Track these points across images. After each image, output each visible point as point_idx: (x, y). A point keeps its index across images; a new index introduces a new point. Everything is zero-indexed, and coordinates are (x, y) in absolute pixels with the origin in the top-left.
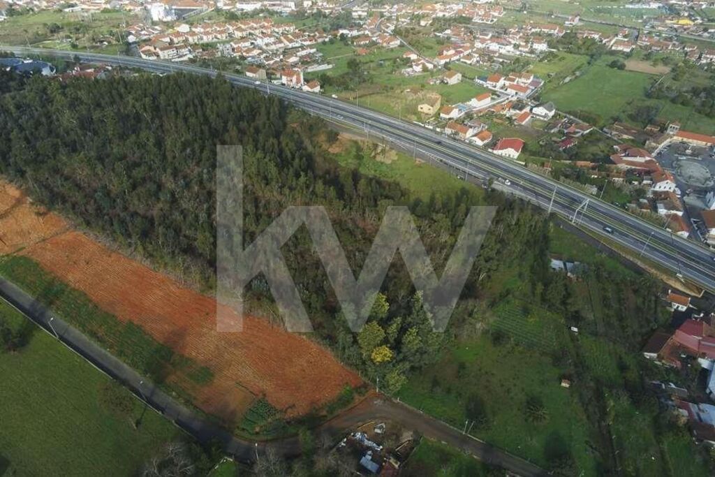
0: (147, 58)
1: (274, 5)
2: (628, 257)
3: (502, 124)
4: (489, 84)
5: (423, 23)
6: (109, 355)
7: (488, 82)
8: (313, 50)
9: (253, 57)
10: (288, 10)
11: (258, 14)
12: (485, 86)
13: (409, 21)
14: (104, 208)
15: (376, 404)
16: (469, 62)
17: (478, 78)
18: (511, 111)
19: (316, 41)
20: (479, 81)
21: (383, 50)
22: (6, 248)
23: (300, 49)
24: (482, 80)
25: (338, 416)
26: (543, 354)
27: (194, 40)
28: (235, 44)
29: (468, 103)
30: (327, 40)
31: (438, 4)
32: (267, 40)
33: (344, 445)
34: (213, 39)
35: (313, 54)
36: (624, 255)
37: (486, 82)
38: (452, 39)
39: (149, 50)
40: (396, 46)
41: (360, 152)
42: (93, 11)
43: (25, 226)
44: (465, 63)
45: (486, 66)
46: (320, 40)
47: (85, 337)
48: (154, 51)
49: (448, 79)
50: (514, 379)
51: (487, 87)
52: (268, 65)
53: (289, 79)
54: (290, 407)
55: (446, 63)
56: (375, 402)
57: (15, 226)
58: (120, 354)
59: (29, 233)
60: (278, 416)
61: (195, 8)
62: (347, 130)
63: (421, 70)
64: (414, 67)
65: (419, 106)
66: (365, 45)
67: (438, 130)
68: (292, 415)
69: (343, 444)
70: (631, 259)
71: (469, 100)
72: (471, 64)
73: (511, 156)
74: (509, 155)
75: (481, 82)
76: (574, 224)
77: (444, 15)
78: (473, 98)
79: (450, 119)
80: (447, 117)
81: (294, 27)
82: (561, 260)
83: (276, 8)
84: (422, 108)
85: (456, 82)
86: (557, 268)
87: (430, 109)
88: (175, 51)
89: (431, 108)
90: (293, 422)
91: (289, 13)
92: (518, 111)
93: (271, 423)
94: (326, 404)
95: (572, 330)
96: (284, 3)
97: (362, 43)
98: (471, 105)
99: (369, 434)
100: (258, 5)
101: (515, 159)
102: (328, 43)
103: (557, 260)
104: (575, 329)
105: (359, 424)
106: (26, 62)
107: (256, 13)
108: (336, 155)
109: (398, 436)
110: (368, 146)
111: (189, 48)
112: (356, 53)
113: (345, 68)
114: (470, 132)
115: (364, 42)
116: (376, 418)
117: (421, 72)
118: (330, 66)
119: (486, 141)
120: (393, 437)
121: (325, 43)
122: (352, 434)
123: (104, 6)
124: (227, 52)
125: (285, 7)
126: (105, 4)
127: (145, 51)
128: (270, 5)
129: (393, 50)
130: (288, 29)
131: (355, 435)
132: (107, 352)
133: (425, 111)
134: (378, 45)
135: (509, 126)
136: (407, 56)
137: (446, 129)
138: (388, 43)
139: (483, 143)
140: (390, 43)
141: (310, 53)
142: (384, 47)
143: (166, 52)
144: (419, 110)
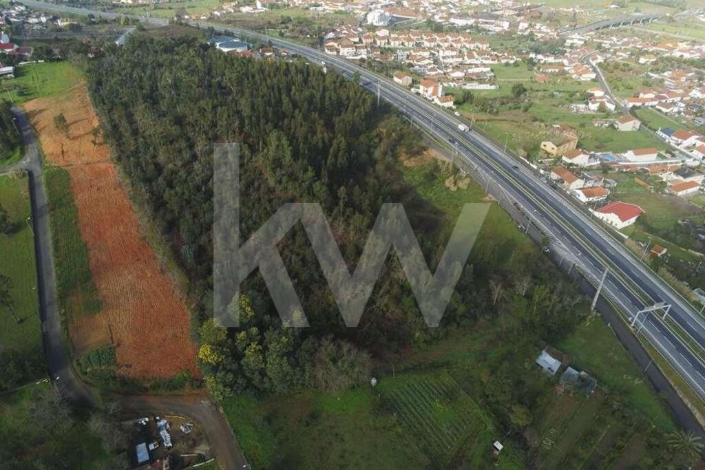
0: (329, 53)
1: (487, 23)
2: (686, 401)
3: (644, 187)
4: (672, 140)
5: (642, 60)
6: (52, 261)
7: (673, 138)
8: (485, 70)
9: (420, 66)
10: (498, 29)
11: (465, 30)
12: (667, 141)
13: (627, 56)
14: (140, 152)
15: (202, 403)
16: (664, 110)
17: (661, 131)
18: (672, 175)
19: (498, 61)
20: (661, 134)
21: (568, 82)
22: (62, 162)
23: (474, 66)
24: (665, 133)
25: (161, 395)
26: (425, 451)
27: (381, 43)
28: (414, 52)
29: (623, 154)
30: (512, 62)
31: (684, 43)
32: (448, 53)
33: (145, 424)
34: (399, 45)
35: (485, 73)
36: (681, 396)
37: (670, 136)
38: (666, 83)
39: (333, 46)
40: (589, 79)
41: (437, 172)
42: (328, 11)
43: (82, 150)
44: (660, 111)
45: (686, 119)
46: (504, 61)
47: (50, 243)
48: (337, 47)
49: (619, 124)
50: (362, 457)
51: (669, 142)
52: (429, 75)
53: (425, 89)
54: (127, 366)
55: (634, 107)
56: (203, 402)
57: (77, 148)
58: (59, 265)
59: (83, 155)
60: (112, 368)
61: (408, 17)
62: (439, 148)
63: (596, 109)
64: (590, 104)
65: (543, 143)
66: (552, 73)
67: (542, 172)
68: (122, 373)
69: (143, 422)
70: (689, 406)
71: (625, 151)
72: (666, 114)
73: (614, 224)
74: (612, 222)
75: (664, 135)
76: (633, 330)
77: (682, 56)
78: (630, 150)
79: (571, 164)
80: (569, 161)
81: (488, 46)
82: (560, 360)
83: (487, 26)
84: (545, 146)
85: (630, 130)
86: (546, 367)
87: (553, 149)
88: (354, 50)
89: (556, 148)
90: (118, 379)
91: (497, 32)
92: (681, 178)
93: (102, 370)
94: (156, 378)
95: (495, 444)
96: (498, 22)
97: (550, 70)
98: (625, 158)
99: (172, 427)
100: (471, 22)
101: (617, 229)
102: (510, 65)
103: (554, 357)
104: (499, 446)
105: (172, 413)
106: (235, 41)
107: (464, 28)
108: (407, 168)
109: (195, 444)
110: (447, 169)
111: (369, 49)
112: (534, 80)
113: (508, 92)
114: (579, 183)
115: (553, 70)
116: (189, 415)
117: (594, 110)
118: (493, 87)
119: (591, 199)
120: (191, 442)
121: (507, 64)
122: (158, 418)
123: (340, 8)
124: (401, 58)
125: (498, 26)
126: (342, 6)
127: (329, 46)
128: (483, 23)
129: (579, 83)
130: (480, 46)
131: (159, 421)
132: (52, 259)
133: (548, 149)
134: (567, 75)
135: (652, 191)
136: (592, 92)
137: (552, 173)
138: (581, 75)
139: (587, 200)
140: (583, 76)
141: (482, 72)
142: (571, 78)
143: (346, 50)
144: (542, 147)
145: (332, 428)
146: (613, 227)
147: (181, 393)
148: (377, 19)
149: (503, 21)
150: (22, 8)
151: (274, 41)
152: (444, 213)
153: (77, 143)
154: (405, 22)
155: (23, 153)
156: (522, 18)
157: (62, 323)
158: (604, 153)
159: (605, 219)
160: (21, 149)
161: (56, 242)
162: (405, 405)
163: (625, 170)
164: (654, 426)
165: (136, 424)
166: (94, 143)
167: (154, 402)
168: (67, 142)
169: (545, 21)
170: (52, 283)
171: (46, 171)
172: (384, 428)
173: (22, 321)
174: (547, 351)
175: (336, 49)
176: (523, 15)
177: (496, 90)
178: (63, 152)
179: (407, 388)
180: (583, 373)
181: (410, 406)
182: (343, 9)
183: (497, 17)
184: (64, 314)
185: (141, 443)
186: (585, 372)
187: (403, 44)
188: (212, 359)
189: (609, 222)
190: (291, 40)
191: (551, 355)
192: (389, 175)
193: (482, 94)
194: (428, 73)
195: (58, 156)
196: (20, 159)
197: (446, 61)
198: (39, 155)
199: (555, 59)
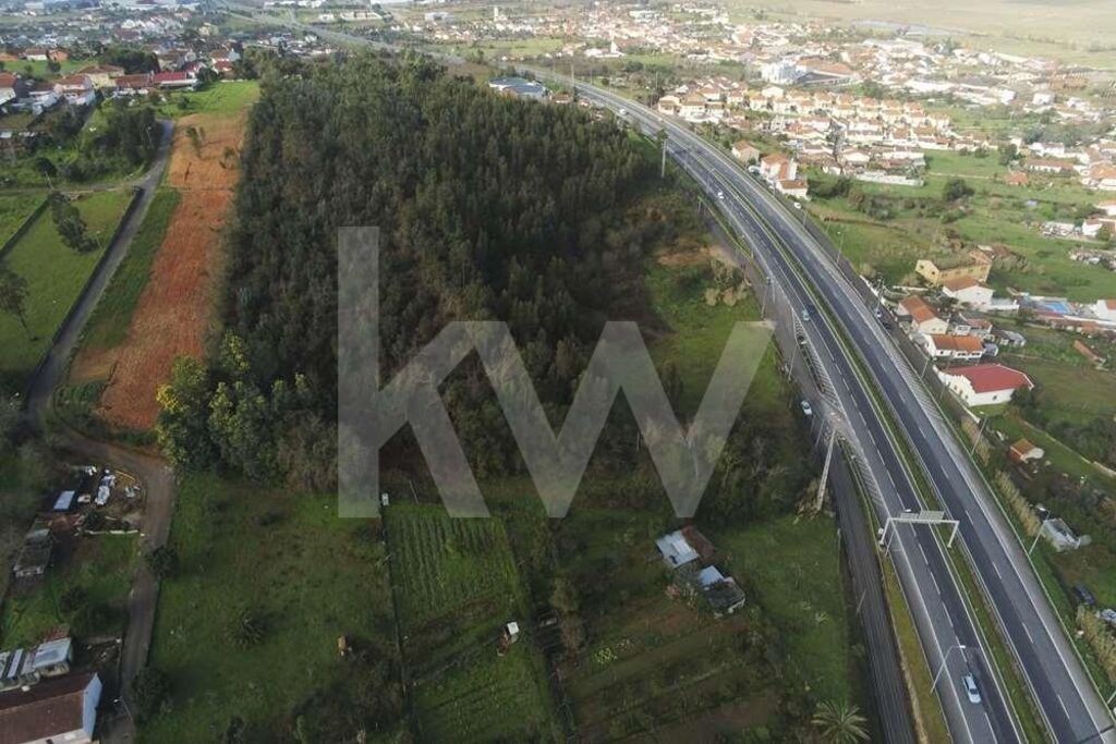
0: (662, 111)
1: (970, 90)
3: (1085, 358)
8: (914, 156)
9: (799, 141)
10: (988, 101)
11: (927, 98)
15: (164, 469)
19: (949, 145)
21: (1070, 189)
22: (181, 184)
23: (897, 149)
25: (124, 448)
27: (755, 105)
29: (1088, 305)
30: (974, 149)
32: (865, 127)
33: (91, 474)
35: (911, 160)
36: (904, 668)
39: (672, 102)
41: (704, 278)
42: (710, 61)
43: (209, 172)
46: (959, 147)
48: (678, 104)
53: (767, 166)
54: (107, 408)
56: (166, 468)
57: (204, 170)
58: (109, 290)
59: (207, 180)
60: (91, 405)
61: (837, 75)
62: (729, 247)
63: (1094, 234)
64: (1086, 224)
65: (920, 262)
66: (1041, 173)
67: (884, 301)
68: (98, 413)
69: (90, 471)
71: (1094, 300)
73: (963, 397)
74: (961, 393)
76: (879, 550)
80: (951, 295)
82: (701, 552)
83: (969, 96)
84: (922, 267)
86: (667, 554)
87: (933, 273)
88: (703, 110)
89: (938, 272)
90: (90, 419)
93: (79, 406)
94: (128, 427)
95: (509, 625)
96: (994, 90)
97: (1042, 168)
98: (1093, 312)
99: (119, 486)
100: (944, 87)
101: (966, 404)
102: (970, 153)
103: (690, 545)
104: (513, 628)
105: (125, 470)
106: (529, 84)
107: (924, 97)
108: (660, 267)
109: (130, 509)
110: (723, 277)
111: (728, 110)
112: (998, 179)
113: (937, 193)
114: (938, 326)
115: (1049, 169)
116: (141, 478)
117: (1088, 237)
118: (912, 182)
119: (947, 353)
120: (125, 507)
121: (964, 152)
122: (107, 472)
123: (733, 58)
124: (777, 127)
125: (991, 96)
126: (736, 55)
127: (665, 102)
128: (965, 90)
129: (1090, 193)
130: (933, 122)
131: (108, 475)
132: (107, 283)
133: (926, 273)
134: (1073, 178)
135: (1099, 367)
136: (1103, 208)
137: (900, 306)
138: (1100, 180)
139: (938, 353)
140: (1103, 181)
141: (907, 158)
142: (1079, 184)
143: (690, 108)
144: (918, 269)
145: (297, 537)
146: (963, 401)
147: (147, 452)
148: (776, 74)
149: (1003, 89)
150: (313, 39)
151: (590, 90)
152: (674, 332)
153: (207, 164)
154: (827, 81)
155: (146, 170)
156: (1044, 86)
157: (73, 349)
158: (1049, 299)
159: (952, 387)
160: (146, 165)
161: (122, 267)
162: (412, 539)
163: (1070, 328)
164: (808, 688)
165: (81, 472)
166: (224, 166)
167: (113, 453)
168: (196, 161)
169: (1091, 94)
170: (91, 306)
171: (159, 191)
172: (363, 558)
173: (36, 339)
174: (684, 535)
175: (675, 107)
176: (1048, 81)
177: (915, 187)
178: (187, 173)
179: (430, 522)
180: (730, 579)
181: (417, 542)
182: (737, 59)
183: (994, 83)
184: (81, 342)
185: (69, 490)
186: (735, 580)
187: (793, 108)
188: (170, 405)
189: (958, 392)
190: (616, 90)
191: (687, 541)
192: (623, 270)
193: (881, 190)
194: (806, 151)
195: (180, 176)
196: (140, 175)
197: (851, 138)
198: (162, 174)
199: (1066, 152)
